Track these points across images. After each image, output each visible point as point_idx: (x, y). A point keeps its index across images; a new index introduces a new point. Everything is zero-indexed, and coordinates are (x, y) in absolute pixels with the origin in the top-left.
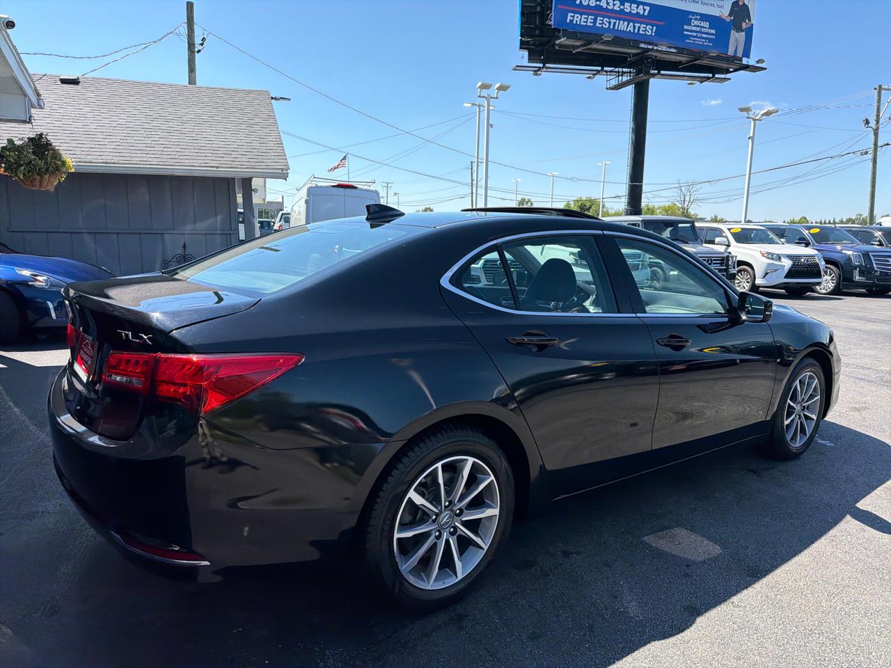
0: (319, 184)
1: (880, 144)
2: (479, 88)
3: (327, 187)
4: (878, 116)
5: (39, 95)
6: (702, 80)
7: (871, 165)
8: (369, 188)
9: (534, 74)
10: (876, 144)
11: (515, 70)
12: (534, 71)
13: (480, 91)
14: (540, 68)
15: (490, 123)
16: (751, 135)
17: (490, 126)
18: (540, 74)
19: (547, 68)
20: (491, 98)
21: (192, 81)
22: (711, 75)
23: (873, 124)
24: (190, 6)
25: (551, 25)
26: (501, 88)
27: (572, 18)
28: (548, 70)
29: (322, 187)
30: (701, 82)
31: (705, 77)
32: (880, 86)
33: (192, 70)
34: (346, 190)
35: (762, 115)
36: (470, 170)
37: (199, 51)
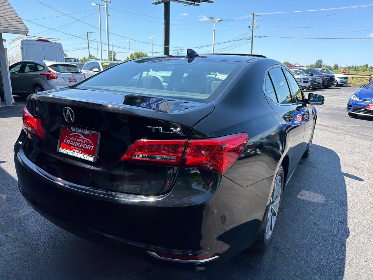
0: (28, 39)
1: (254, 36)
3: (32, 40)
4: (253, 25)
6: (190, 4)
7: (251, 44)
8: (55, 42)
10: (252, 36)
15: (108, 14)
16: (214, 29)
17: (108, 15)
22: (193, 2)
23: (251, 28)
29: (30, 40)
30: (190, 5)
31: (191, 3)
32: (254, 14)
34: (44, 42)
35: (218, 21)
36: (87, 36)
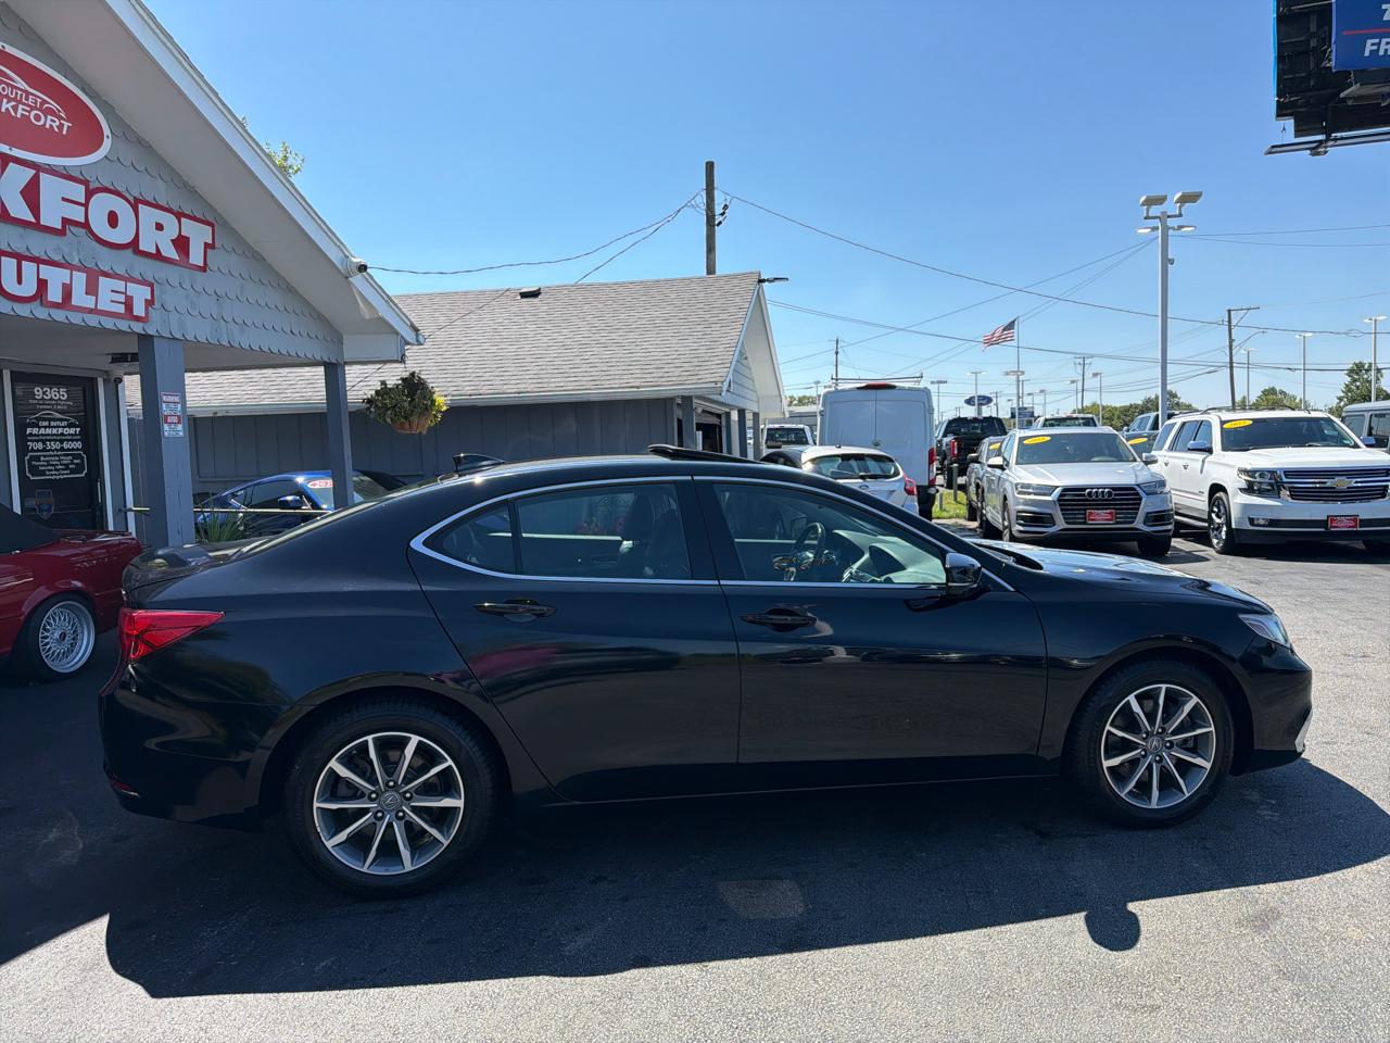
2: (1143, 205)
3: (851, 390)
5: (416, 330)
9: (1314, 155)
11: (1270, 153)
12: (1314, 148)
13: (1148, 210)
14: (1321, 142)
15: (1169, 258)
18: (1326, 152)
19: (1336, 139)
20: (1169, 217)
21: (711, 270)
24: (710, 166)
25: (1330, 68)
26: (1184, 199)
27: (1375, 48)
28: (1339, 142)
33: (711, 248)
34: (879, 391)
37: (720, 223)
